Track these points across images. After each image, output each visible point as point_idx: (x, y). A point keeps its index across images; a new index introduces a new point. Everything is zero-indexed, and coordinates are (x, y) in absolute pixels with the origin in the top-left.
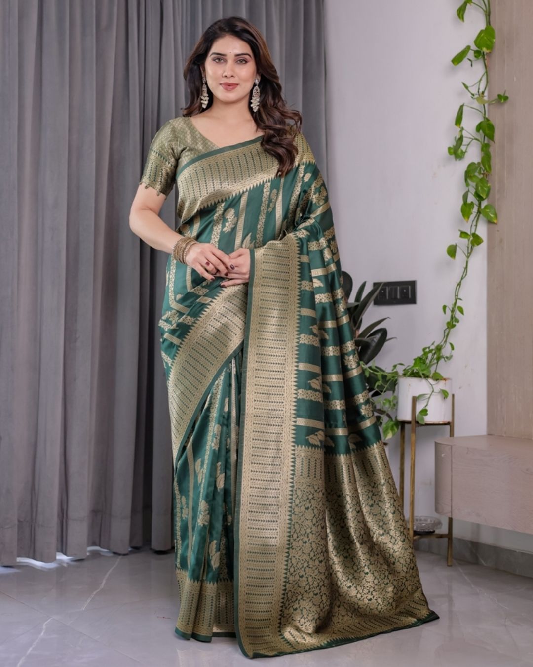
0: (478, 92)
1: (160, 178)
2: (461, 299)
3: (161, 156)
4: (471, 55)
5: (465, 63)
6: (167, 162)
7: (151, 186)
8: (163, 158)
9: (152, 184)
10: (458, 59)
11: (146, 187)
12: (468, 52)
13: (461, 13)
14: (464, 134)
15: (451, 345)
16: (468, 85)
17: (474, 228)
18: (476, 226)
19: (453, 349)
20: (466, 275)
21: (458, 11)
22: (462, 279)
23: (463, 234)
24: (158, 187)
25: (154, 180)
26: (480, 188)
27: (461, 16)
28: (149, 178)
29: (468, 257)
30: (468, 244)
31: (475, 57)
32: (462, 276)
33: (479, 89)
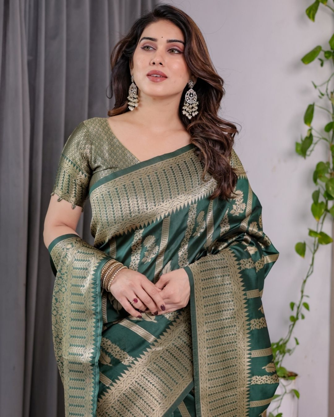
0: (327, 92)
1: (74, 189)
2: (308, 296)
3: (74, 165)
4: (321, 55)
5: (316, 62)
6: (81, 173)
7: (64, 199)
8: (75, 167)
9: (65, 196)
10: (308, 58)
11: (59, 200)
12: (319, 52)
13: (311, 12)
14: (314, 133)
15: (296, 340)
16: (316, 84)
17: (320, 226)
18: (322, 223)
19: (298, 343)
20: (312, 272)
21: (307, 10)
22: (307, 277)
23: (311, 232)
24: (73, 199)
25: (68, 192)
26: (330, 188)
27: (311, 16)
28: (62, 189)
29: (314, 253)
30: (315, 241)
31: (326, 57)
32: (308, 273)
33: (327, 89)
